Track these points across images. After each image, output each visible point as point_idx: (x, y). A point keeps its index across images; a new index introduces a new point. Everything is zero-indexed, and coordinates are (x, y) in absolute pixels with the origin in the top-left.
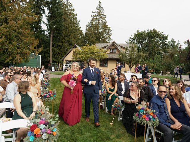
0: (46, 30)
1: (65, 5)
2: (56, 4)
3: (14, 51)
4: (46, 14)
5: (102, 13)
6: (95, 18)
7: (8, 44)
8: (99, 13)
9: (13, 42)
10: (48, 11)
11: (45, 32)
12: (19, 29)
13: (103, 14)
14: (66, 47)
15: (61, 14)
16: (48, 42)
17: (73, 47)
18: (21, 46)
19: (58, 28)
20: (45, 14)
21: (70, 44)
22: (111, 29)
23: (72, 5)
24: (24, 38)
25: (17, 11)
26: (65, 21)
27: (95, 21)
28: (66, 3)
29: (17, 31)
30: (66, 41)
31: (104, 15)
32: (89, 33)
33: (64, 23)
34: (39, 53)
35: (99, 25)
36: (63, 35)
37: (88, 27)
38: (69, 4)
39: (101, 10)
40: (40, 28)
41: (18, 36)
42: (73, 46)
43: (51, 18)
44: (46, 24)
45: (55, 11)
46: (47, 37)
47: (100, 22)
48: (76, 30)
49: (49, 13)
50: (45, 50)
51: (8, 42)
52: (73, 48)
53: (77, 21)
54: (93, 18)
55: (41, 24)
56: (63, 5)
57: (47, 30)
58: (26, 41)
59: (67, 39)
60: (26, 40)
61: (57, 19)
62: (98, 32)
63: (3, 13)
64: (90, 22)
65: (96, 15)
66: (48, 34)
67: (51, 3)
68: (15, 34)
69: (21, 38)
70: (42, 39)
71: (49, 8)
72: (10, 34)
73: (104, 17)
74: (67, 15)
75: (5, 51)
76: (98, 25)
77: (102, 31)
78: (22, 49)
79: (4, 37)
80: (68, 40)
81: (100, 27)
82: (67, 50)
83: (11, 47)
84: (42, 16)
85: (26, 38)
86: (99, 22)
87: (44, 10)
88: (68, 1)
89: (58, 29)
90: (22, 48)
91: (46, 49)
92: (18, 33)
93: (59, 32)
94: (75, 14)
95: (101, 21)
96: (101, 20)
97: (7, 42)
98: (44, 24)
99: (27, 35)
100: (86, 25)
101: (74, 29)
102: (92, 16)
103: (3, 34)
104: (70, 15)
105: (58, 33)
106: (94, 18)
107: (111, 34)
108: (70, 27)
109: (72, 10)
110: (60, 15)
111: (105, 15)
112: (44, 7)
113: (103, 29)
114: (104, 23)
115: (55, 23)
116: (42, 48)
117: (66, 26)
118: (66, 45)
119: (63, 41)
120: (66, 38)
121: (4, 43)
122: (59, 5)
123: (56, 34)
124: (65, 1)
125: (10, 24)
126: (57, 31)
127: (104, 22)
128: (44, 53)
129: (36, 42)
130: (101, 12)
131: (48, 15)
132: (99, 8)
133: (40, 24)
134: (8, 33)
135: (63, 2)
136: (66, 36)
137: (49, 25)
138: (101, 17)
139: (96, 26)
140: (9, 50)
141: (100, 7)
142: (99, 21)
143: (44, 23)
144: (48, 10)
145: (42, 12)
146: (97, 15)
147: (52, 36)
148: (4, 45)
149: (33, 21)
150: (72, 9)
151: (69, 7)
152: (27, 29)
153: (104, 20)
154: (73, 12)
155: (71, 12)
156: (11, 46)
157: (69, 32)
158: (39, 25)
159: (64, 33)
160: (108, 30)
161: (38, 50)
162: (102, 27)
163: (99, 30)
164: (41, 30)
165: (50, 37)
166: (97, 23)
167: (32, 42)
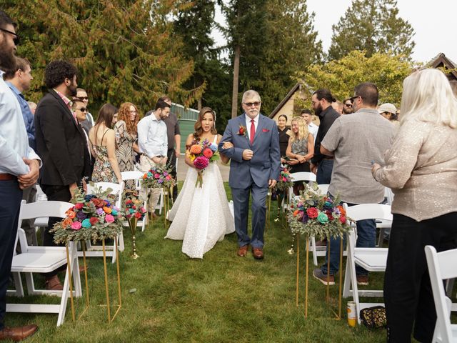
0: (222, 48)
3: (125, 97)
4: (224, 4)
7: (110, 74)
9: (124, 68)
11: (219, 52)
12: (140, 32)
14: (274, 91)
16: (227, 80)
17: (295, 87)
18: (145, 82)
19: (254, 38)
20: (222, 4)
21: (287, 83)
22: (412, 30)
24: (151, 56)
26: (273, 19)
27: (363, 10)
29: (135, 38)
30: (275, 75)
32: (342, 47)
33: (271, 25)
34: (195, 101)
35: (373, 22)
36: (269, 60)
37: (338, 30)
40: (211, 42)
42: (293, 86)
43: (236, 13)
44: (222, 29)
46: (225, 66)
47: (378, 11)
48: (304, 41)
49: (232, 1)
50: (219, 100)
51: (107, 70)
52: (296, 91)
53: (307, 14)
55: (209, 33)
57: (225, 47)
58: (158, 65)
59: (279, 68)
60: (157, 63)
62: (370, 42)
64: (344, 17)
66: (230, 57)
68: (129, 47)
69: (144, 55)
70: (211, 71)
72: (112, 46)
75: (103, 96)
76: (371, 19)
77: (382, 39)
78: (146, 92)
79: (91, 52)
80: (281, 71)
82: (277, 100)
83: (116, 84)
84: (213, 9)
85: (156, 58)
86: (373, 13)
89: (254, 42)
90: (146, 88)
91: (223, 98)
93: (256, 48)
95: (381, 8)
96: (378, 7)
97: (104, 69)
98: (218, 30)
99: (159, 46)
100: (333, 26)
105: (256, 52)
107: (413, 44)
113: (387, 31)
114: (389, 12)
115: (245, 24)
116: (204, 86)
117: (276, 30)
118: (275, 85)
119: (268, 73)
120: (276, 65)
121: (93, 73)
123: (250, 56)
125: (106, 10)
126: (251, 46)
127: (392, 10)
128: (218, 108)
129: (187, 70)
131: (228, 6)
133: (207, 34)
134: (107, 41)
136: (275, 62)
137: (231, 30)
139: (363, 25)
140: (110, 92)
142: (373, 8)
143: (218, 26)
147: (237, 61)
148: (94, 76)
153: (390, 3)
156: (116, 81)
157: (284, 48)
158: (207, 37)
159: (270, 52)
160: (402, 35)
161: (191, 94)
162: (382, 27)
163: (374, 35)
164: (210, 47)
165: (233, 66)
166: (369, 15)
167: (174, 69)
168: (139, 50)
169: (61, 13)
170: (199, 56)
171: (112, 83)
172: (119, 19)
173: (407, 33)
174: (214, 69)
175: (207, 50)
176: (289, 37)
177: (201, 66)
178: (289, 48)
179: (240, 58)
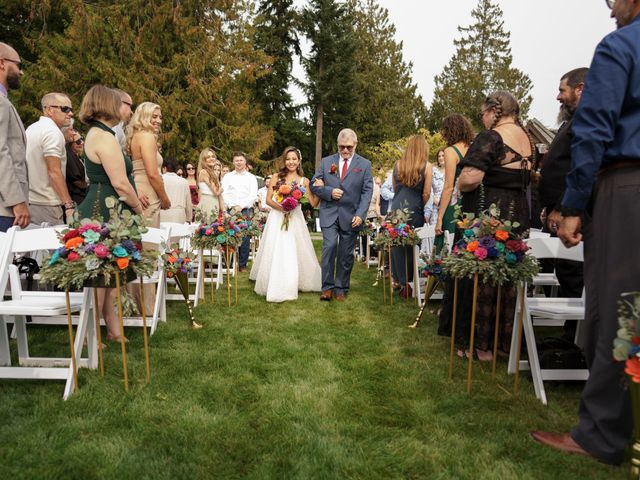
0: (302, 106)
1: (365, 16)
2: (332, 17)
4: (304, 55)
5: (495, 28)
6: (468, 47)
7: (189, 147)
8: (484, 27)
9: (202, 140)
10: (311, 43)
11: (299, 111)
13: (497, 32)
15: (348, 49)
16: (308, 144)
18: (224, 153)
19: (339, 96)
20: (301, 54)
22: (530, 82)
23: (386, 15)
24: (230, 127)
25: (211, 47)
26: (362, 71)
27: (470, 60)
28: (366, 12)
29: (214, 108)
31: (504, 35)
32: (446, 104)
33: (360, 79)
35: (483, 73)
36: (358, 119)
37: (442, 82)
38: (377, 11)
39: (490, 17)
40: (287, 99)
41: (215, 124)
43: (318, 66)
44: (302, 85)
45: (329, 40)
46: (307, 128)
47: (489, 59)
48: (400, 97)
49: (312, 51)
51: (187, 143)
53: (404, 64)
54: (459, 48)
55: (286, 87)
56: (359, 19)
57: (306, 105)
58: (238, 137)
59: (371, 129)
60: (237, 134)
61: (338, 65)
63: (176, 57)
64: (449, 66)
65: (471, 38)
66: (311, 117)
67: (318, 17)
68: (207, 118)
69: (224, 126)
70: (289, 134)
71: (312, 35)
72: (192, 119)
73: (505, 39)
74: (371, 49)
76: (480, 71)
79: (175, 127)
80: (374, 132)
81: (488, 79)
84: (291, 61)
85: (237, 128)
86: (482, 63)
87: (296, 43)
88: (375, 4)
89: (341, 99)
92: (215, 114)
93: (342, 107)
94: (398, 43)
95: (492, 55)
96: (489, 55)
97: (184, 141)
98: (297, 86)
99: (239, 117)
100: (436, 78)
101: (392, 92)
102: (456, 43)
103: (174, 118)
104: (381, 50)
105: (341, 111)
106: (463, 49)
107: (530, 99)
108: (379, 88)
109: (385, 32)
110: (347, 51)
111: (505, 32)
112: (298, 33)
113: (499, 84)
114: (502, 61)
115: (329, 79)
117: (366, 84)
120: (367, 126)
121: (176, 146)
122: (344, 19)
124: (363, 5)
125: (190, 87)
126: (337, 105)
127: (503, 58)
129: (267, 139)
130: (491, 25)
131: (308, 58)
132: (482, 12)
133: (284, 90)
134: (188, 115)
135: (357, 9)
136: (366, 121)
137: (312, 87)
138: (491, 43)
139: (470, 77)
141: (488, 6)
142: (482, 56)
143: (297, 81)
144: (310, 41)
145: (291, 49)
146: (478, 38)
147: (320, 122)
148: (176, 150)
149: (259, 75)
150: (387, 26)
151: (378, 22)
152: (241, 100)
153: (503, 50)
154: (390, 36)
155: (382, 39)
157: (377, 105)
158: (283, 93)
159: (360, 110)
160: (517, 87)
161: (271, 164)
162: (493, 80)
163: (483, 88)
164: (287, 105)
165: (315, 127)
166: (477, 65)
167: (254, 139)
168: (219, 120)
169: (147, 90)
170: (274, 116)
171: (192, 155)
172: (202, 94)
173: (523, 85)
174: (292, 131)
175: (284, 109)
176: (382, 92)
177: (278, 129)
178: (383, 105)
179: (324, 119)
